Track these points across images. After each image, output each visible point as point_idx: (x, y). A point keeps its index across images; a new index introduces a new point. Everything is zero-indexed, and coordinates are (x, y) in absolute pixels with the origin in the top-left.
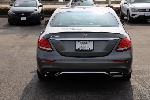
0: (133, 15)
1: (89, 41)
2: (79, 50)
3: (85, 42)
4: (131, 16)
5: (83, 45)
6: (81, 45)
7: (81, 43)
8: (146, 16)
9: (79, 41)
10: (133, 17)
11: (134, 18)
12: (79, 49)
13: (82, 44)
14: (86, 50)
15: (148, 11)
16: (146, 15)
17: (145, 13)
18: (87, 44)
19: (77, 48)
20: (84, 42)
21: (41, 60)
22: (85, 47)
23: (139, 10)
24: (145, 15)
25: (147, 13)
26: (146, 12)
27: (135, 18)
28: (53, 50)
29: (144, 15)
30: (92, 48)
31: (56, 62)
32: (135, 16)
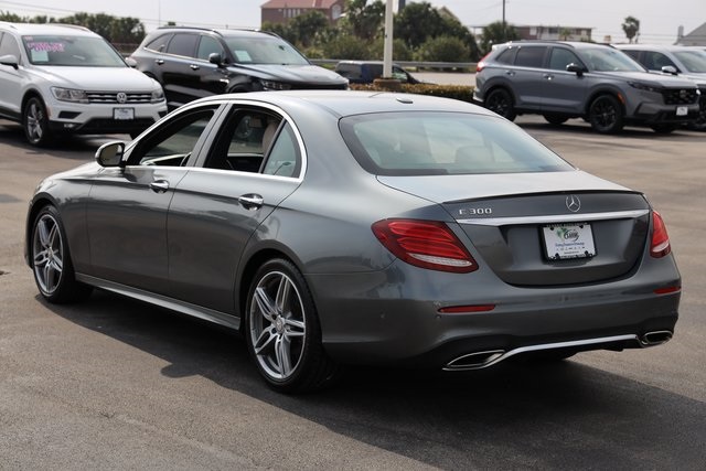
0: (64, 114)
1: (581, 224)
2: (558, 260)
3: (571, 229)
4: (54, 117)
5: (567, 242)
6: (559, 241)
7: (559, 234)
8: (118, 120)
9: (552, 225)
10: (63, 123)
11: (68, 128)
12: (557, 255)
13: (562, 234)
14: (577, 259)
15: (125, 100)
16: (119, 116)
17: (114, 109)
18: (576, 235)
19: (551, 254)
20: (568, 228)
21: (439, 310)
22: (573, 246)
23: (90, 96)
24: (116, 118)
25: (123, 108)
26: (118, 103)
27: (71, 126)
28: (475, 267)
29: (108, 114)
30: (592, 251)
32: (76, 120)
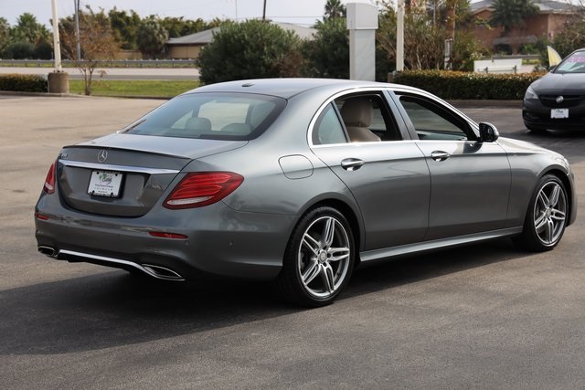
1: (117, 172)
2: (93, 195)
5: (103, 184)
6: (99, 182)
7: (100, 177)
9: (98, 171)
12: (94, 191)
13: (103, 178)
18: (110, 180)
19: (90, 191)
22: (105, 188)
30: (116, 193)
31: (49, 221)
